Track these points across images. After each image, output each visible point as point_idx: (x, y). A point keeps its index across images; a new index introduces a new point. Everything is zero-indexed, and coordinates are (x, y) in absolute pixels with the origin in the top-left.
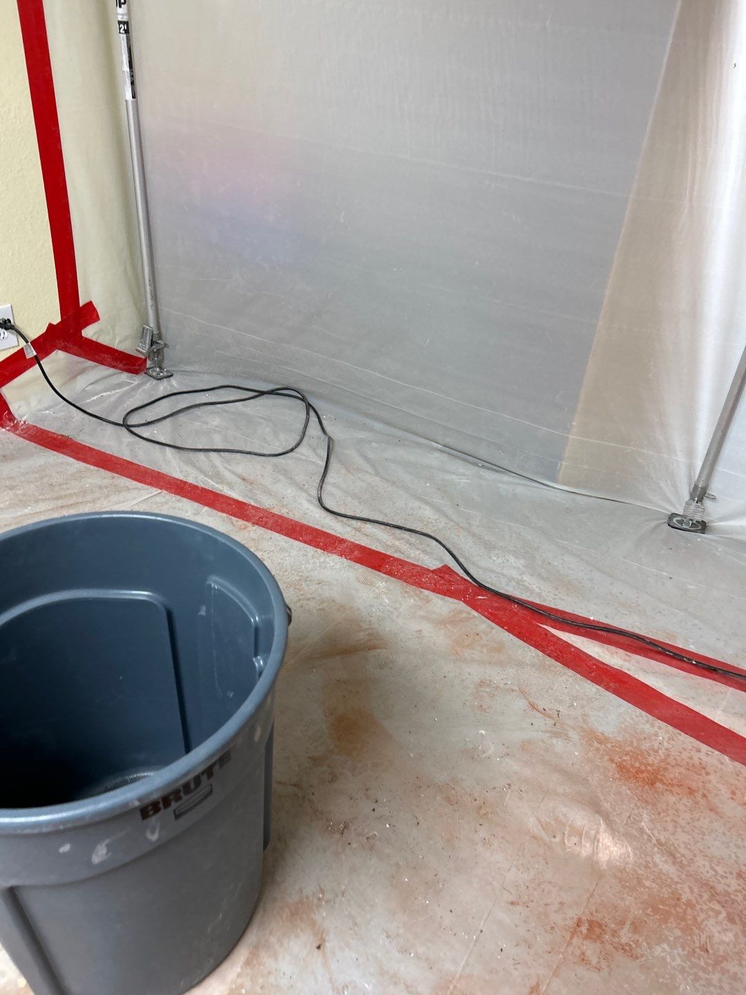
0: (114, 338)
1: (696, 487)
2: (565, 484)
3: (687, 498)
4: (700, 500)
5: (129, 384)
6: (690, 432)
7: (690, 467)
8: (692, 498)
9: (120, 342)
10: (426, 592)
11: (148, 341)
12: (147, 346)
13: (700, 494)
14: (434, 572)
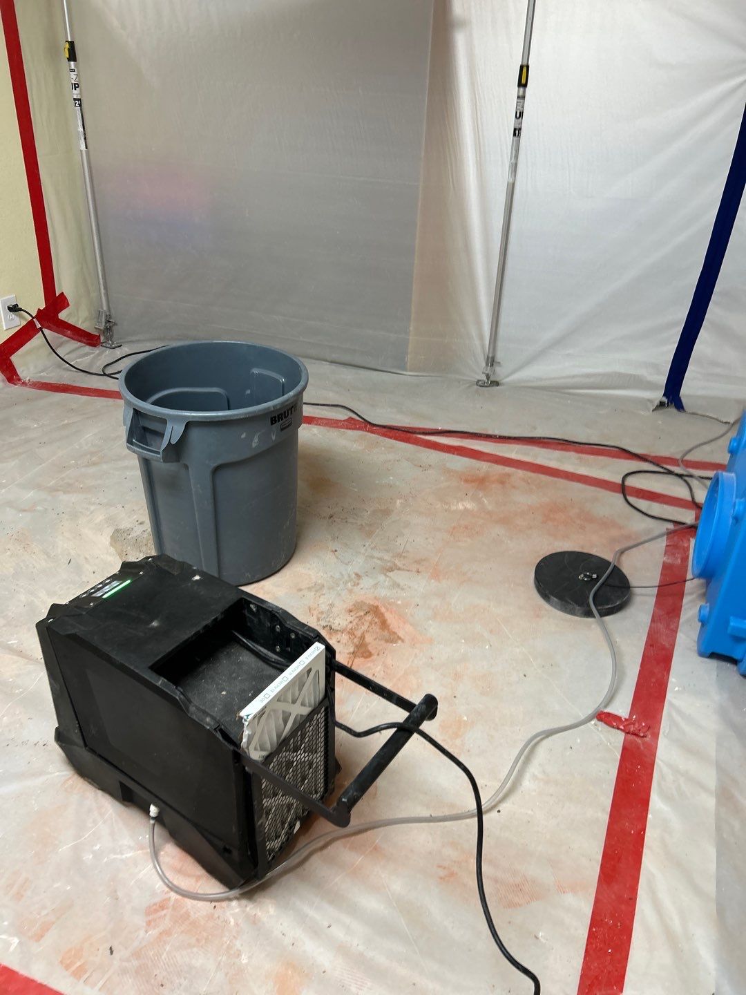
0: (78, 320)
1: (488, 358)
2: (411, 371)
3: (484, 364)
4: (492, 365)
5: (93, 353)
6: (479, 323)
7: (483, 346)
8: (487, 365)
9: (83, 322)
10: (343, 430)
11: (103, 320)
12: (104, 324)
13: (491, 362)
14: (344, 421)
